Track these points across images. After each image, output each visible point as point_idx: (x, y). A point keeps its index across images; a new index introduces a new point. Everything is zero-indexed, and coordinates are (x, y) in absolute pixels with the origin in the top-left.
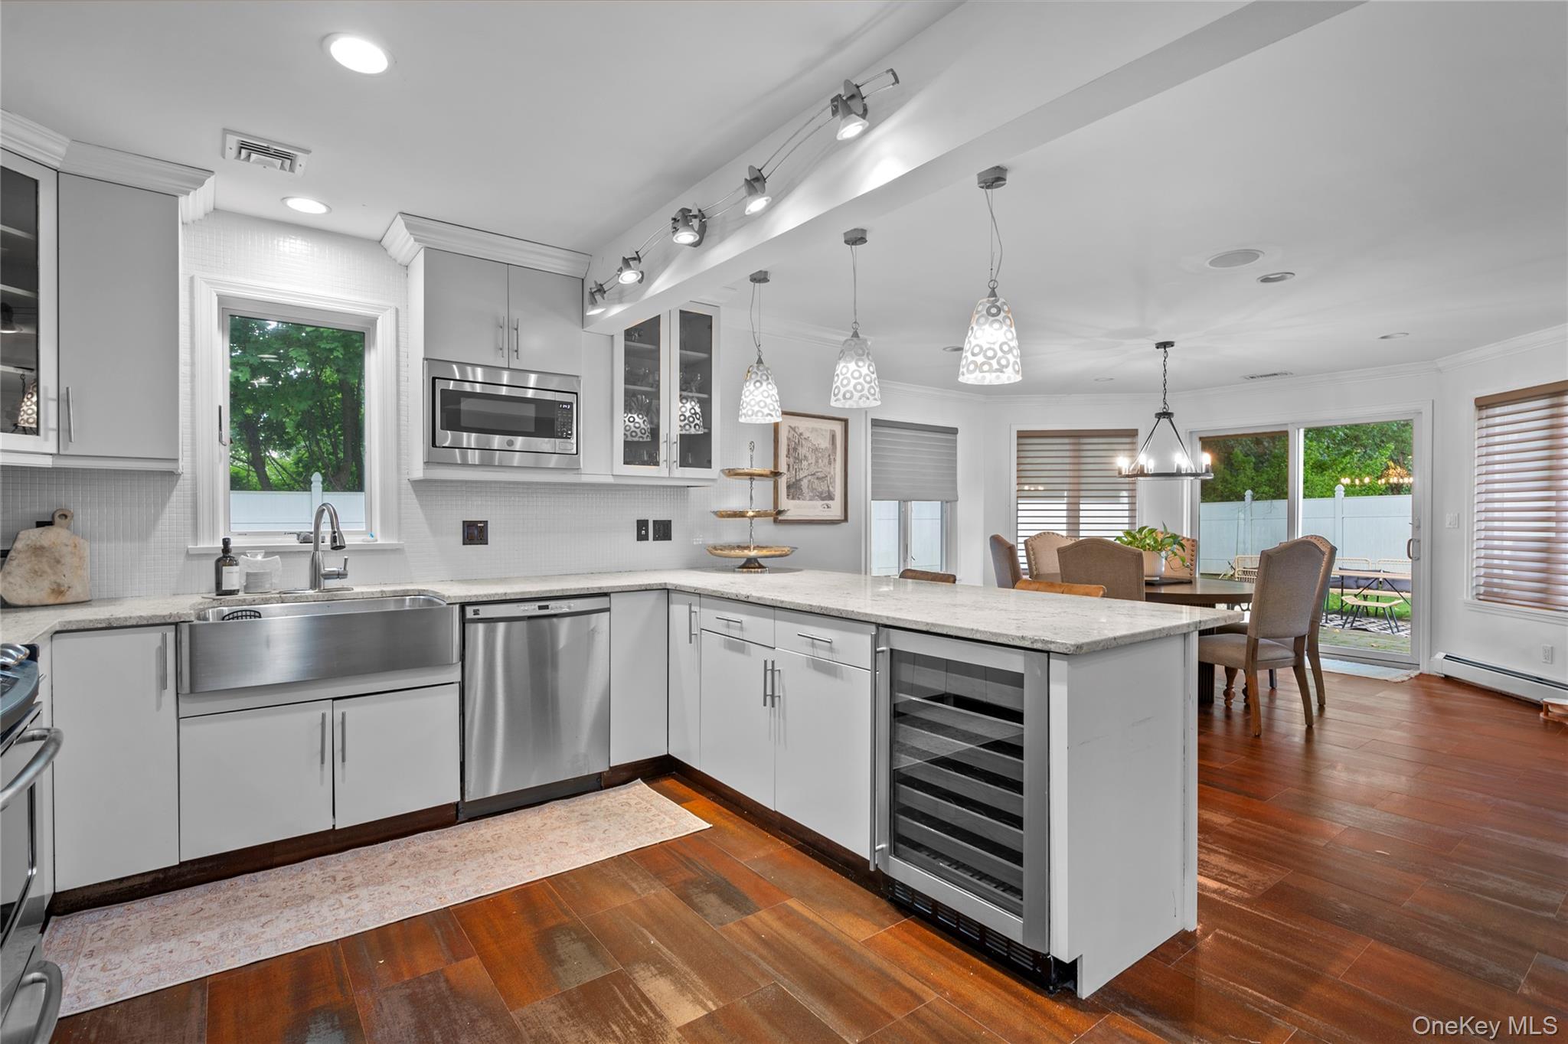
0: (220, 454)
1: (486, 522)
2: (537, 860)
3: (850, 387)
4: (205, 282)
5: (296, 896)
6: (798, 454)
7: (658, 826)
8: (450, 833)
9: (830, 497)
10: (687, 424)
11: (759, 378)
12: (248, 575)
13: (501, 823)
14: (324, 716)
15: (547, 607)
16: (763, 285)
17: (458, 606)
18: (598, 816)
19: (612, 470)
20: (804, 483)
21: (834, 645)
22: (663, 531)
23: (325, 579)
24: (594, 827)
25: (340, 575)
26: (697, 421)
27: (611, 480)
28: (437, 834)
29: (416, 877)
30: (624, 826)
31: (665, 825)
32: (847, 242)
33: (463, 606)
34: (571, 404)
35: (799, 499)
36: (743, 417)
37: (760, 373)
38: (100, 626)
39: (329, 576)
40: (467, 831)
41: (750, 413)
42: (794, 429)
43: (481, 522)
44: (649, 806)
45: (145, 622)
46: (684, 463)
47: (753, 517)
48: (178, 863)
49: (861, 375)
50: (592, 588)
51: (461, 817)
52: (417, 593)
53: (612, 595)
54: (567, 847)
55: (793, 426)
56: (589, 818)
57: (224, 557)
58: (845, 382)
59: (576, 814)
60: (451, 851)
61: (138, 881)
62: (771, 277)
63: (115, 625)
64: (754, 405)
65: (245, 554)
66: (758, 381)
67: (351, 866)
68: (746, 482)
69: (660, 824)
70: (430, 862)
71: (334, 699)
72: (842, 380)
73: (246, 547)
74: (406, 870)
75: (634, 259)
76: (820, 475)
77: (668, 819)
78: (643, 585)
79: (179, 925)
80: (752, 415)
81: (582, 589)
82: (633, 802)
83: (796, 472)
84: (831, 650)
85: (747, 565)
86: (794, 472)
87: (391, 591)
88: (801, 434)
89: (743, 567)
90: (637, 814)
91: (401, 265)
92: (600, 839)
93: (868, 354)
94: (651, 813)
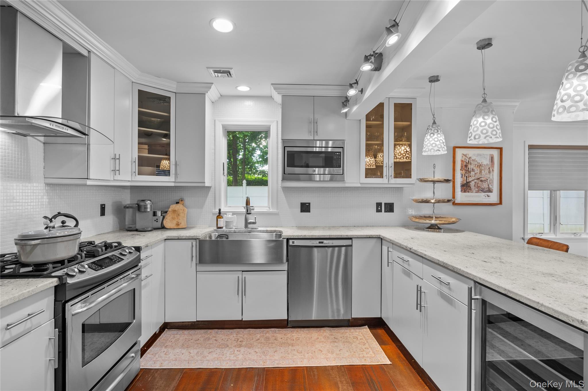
0: (224, 179)
1: (309, 204)
2: (307, 355)
3: (479, 132)
4: (218, 121)
5: (224, 344)
6: (468, 168)
7: (365, 355)
8: (283, 331)
9: (490, 191)
10: (402, 157)
11: (432, 132)
12: (226, 222)
13: (303, 332)
14: (238, 277)
15: (322, 243)
16: (436, 83)
17: (286, 239)
18: (341, 340)
19: (360, 181)
20: (472, 184)
21: (452, 286)
22: (390, 208)
23: (249, 224)
24: (337, 346)
25: (254, 223)
26: (407, 155)
27: (359, 185)
28: (278, 331)
29: (262, 349)
30: (350, 350)
31: (369, 355)
32: (479, 48)
33: (288, 240)
34: (340, 152)
35: (469, 192)
36: (424, 152)
37: (433, 129)
38: (176, 238)
39: (251, 223)
40: (289, 333)
41: (427, 150)
42: (465, 155)
43: (307, 203)
44: (366, 342)
45: (187, 238)
46: (395, 177)
47: (434, 203)
48: (196, 321)
49: (486, 124)
50: (343, 235)
51: (289, 325)
52: (279, 232)
53: (353, 239)
54: (321, 353)
55: (465, 154)
56: (337, 340)
57: (219, 215)
58: (475, 129)
59: (333, 337)
60: (279, 340)
61: (187, 324)
62: (441, 79)
63: (180, 238)
64: (429, 146)
65: (226, 214)
66: (432, 133)
67: (246, 336)
68: (431, 184)
69: (366, 354)
70: (270, 343)
71: (243, 271)
72: (474, 128)
73: (226, 211)
74: (260, 344)
75: (355, 83)
76: (483, 179)
77: (371, 353)
78: (369, 235)
79: (190, 344)
80: (428, 151)
81: (338, 235)
82: (359, 338)
83: (467, 178)
84: (450, 289)
85: (431, 227)
86: (465, 178)
87: (270, 230)
88: (470, 158)
89: (429, 228)
90: (358, 345)
91: (279, 104)
92: (336, 354)
93: (492, 111)
94: (365, 347)
